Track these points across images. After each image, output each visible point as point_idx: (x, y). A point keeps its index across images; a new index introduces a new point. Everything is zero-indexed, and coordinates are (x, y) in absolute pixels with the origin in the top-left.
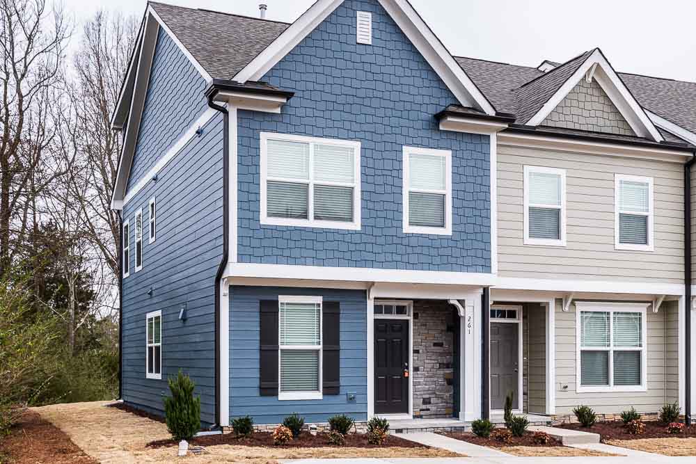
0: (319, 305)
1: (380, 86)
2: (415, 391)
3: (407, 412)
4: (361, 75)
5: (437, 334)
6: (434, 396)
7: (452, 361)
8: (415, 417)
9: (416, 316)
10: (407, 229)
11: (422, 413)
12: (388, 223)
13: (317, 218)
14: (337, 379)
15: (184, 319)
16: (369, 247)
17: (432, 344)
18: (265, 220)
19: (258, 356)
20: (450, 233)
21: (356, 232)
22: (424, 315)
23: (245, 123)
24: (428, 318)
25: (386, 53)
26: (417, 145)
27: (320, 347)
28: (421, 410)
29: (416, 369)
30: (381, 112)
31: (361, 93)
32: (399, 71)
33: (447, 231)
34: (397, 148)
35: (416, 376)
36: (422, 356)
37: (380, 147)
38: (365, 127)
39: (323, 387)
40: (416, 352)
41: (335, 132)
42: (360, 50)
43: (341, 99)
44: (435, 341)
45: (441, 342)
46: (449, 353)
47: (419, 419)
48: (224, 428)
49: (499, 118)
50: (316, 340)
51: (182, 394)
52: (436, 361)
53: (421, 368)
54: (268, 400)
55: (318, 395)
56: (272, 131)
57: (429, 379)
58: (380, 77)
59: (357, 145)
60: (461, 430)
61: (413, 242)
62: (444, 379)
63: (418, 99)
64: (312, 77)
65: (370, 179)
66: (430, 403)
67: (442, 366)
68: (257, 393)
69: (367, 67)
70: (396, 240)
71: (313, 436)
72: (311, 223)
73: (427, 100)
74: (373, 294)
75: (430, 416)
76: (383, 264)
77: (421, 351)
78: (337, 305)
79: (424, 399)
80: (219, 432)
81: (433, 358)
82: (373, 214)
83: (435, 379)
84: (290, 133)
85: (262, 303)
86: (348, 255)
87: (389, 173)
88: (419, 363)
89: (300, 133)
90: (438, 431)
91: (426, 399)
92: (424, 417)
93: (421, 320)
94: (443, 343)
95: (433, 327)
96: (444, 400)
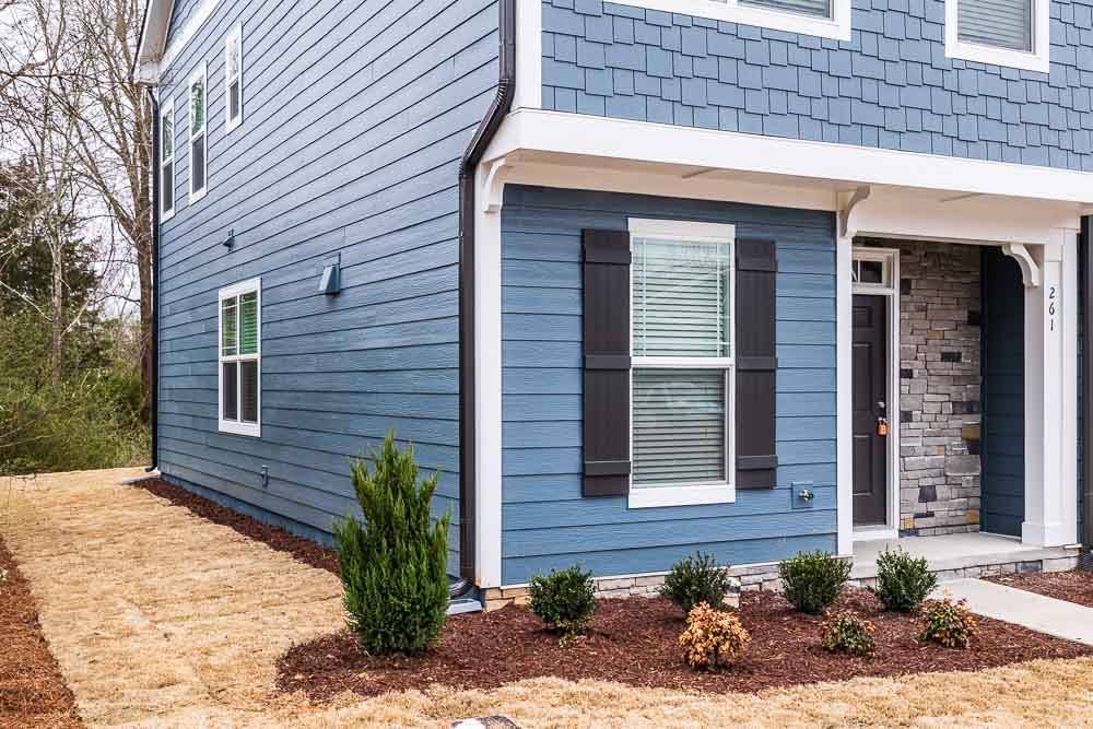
0: (725, 248)
2: (904, 469)
5: (950, 330)
6: (943, 480)
7: (978, 398)
8: (903, 533)
9: (905, 286)
12: (913, 28)
15: (334, 292)
16: (869, 91)
17: (940, 356)
20: (1045, 67)
21: (840, 47)
22: (923, 284)
24: (931, 293)
27: (729, 361)
28: (918, 516)
29: (906, 417)
33: (1039, 60)
35: (907, 433)
36: (919, 384)
39: (737, 470)
40: (906, 374)
44: (945, 349)
45: (955, 350)
46: (971, 379)
47: (913, 537)
48: (489, 595)
50: (719, 343)
51: (399, 509)
52: (947, 398)
53: (916, 414)
54: (603, 510)
57: (931, 441)
60: (1037, 569)
61: (969, 83)
62: (963, 439)
66: (934, 498)
67: (960, 407)
68: (572, 488)
70: (931, 76)
72: (731, 9)
74: (856, 224)
75: (935, 530)
76: (902, 139)
77: (915, 373)
78: (767, 248)
79: (922, 489)
80: (476, 606)
81: (941, 389)
83: (945, 441)
85: (587, 237)
86: (820, 109)
88: (912, 404)
90: (991, 573)
91: (926, 490)
92: (921, 532)
93: (917, 295)
94: (960, 354)
95: (943, 314)
96: (962, 492)
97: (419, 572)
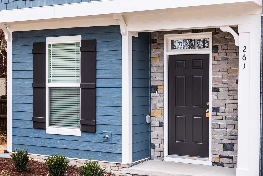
0: (78, 44)
3: (207, 157)
8: (214, 163)
9: (215, 49)
11: (222, 160)
24: (230, 51)
27: (79, 85)
28: (221, 157)
29: (216, 110)
35: (215, 117)
36: (223, 95)
39: (81, 124)
40: (216, 90)
47: (221, 167)
50: (76, 79)
53: (222, 109)
55: (77, 132)
77: (221, 90)
79: (225, 145)
85: (35, 45)
88: (219, 103)
91: (227, 146)
92: (225, 165)
93: (221, 52)
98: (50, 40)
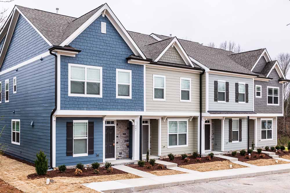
0: (87, 123)
1: (109, 48)
2: (117, 150)
3: (114, 157)
4: (103, 44)
5: (124, 130)
6: (123, 151)
7: (129, 140)
8: (117, 159)
9: (117, 124)
10: (117, 97)
11: (119, 158)
12: (111, 95)
13: (87, 93)
14: (93, 148)
15: (33, 126)
16: (105, 104)
17: (122, 134)
18: (70, 95)
19: (66, 142)
20: (131, 98)
21: (101, 98)
23: (63, 60)
24: (121, 125)
25: (111, 37)
26: (121, 68)
27: (87, 138)
28: (119, 156)
29: (117, 143)
30: (109, 57)
31: (103, 50)
32: (115, 43)
33: (130, 97)
34: (115, 69)
35: (117, 145)
36: (119, 138)
37: (109, 69)
38: (104, 62)
39: (88, 152)
40: (117, 137)
41: (93, 64)
42: (102, 35)
43: (96, 52)
46: (128, 137)
48: (54, 168)
49: (147, 60)
50: (86, 135)
51: (42, 158)
54: (69, 157)
55: (86, 155)
56: (72, 63)
57: (121, 146)
58: (108, 45)
59: (101, 68)
60: (133, 164)
61: (119, 101)
62: (126, 145)
63: (121, 53)
64: (86, 44)
65: (105, 80)
66: (122, 154)
67: (126, 141)
68: (65, 155)
69: (104, 41)
70: (114, 101)
71: (86, 169)
72: (86, 95)
73: (124, 53)
74: (105, 119)
75: (122, 159)
76: (109, 109)
78: (93, 123)
79: (120, 153)
80: (52, 170)
81: (123, 139)
82: (107, 92)
83: (123, 146)
84: (79, 64)
85: (67, 123)
86: (98, 107)
87: (112, 78)
88: (118, 141)
89: (82, 64)
90: (126, 164)
93: (119, 126)
94: (126, 134)
95: (123, 128)
96: (126, 153)
97: (44, 166)
98: (74, 121)
